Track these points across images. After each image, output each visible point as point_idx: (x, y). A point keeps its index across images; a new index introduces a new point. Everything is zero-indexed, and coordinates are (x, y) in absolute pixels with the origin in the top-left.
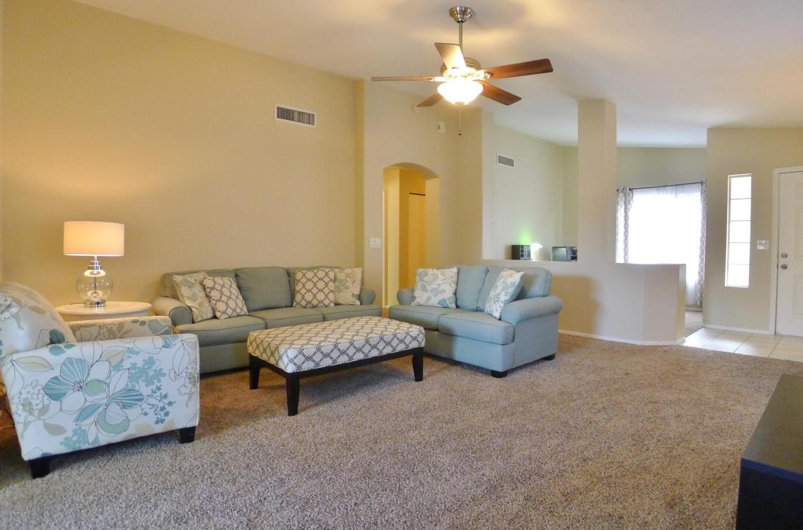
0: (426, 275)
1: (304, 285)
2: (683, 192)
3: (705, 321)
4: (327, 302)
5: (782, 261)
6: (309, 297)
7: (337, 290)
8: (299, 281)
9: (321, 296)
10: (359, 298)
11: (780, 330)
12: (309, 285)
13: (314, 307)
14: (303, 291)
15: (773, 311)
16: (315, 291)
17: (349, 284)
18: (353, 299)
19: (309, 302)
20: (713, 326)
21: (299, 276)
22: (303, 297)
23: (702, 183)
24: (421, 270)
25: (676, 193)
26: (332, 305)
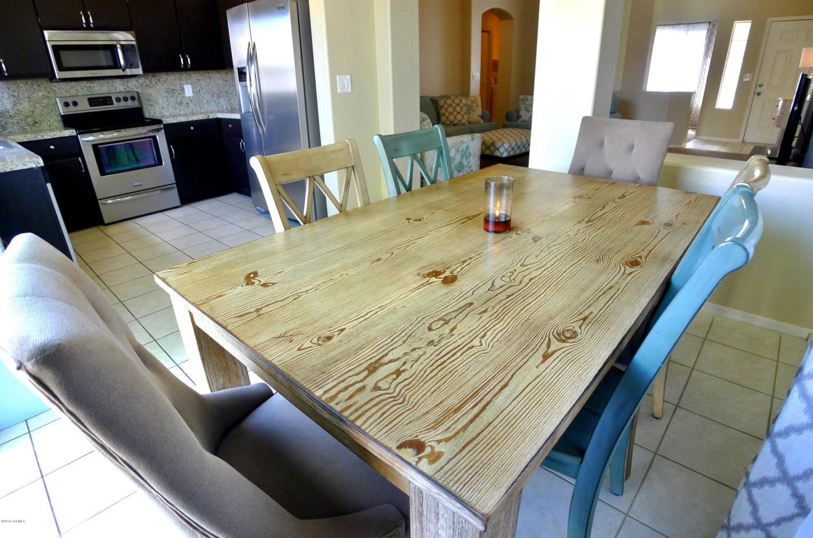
0: (527, 100)
1: (446, 110)
2: (693, 29)
3: (697, 134)
4: (464, 121)
5: (759, 90)
6: (451, 117)
7: (468, 112)
8: (442, 107)
9: (459, 117)
10: (482, 117)
11: (747, 139)
12: (451, 110)
13: (455, 125)
14: (447, 114)
15: (745, 123)
16: (455, 113)
17: (475, 108)
18: (479, 119)
19: (452, 122)
20: (701, 137)
21: (441, 103)
22: (447, 118)
23: (710, 23)
24: (522, 97)
25: (688, 30)
26: (467, 123)
